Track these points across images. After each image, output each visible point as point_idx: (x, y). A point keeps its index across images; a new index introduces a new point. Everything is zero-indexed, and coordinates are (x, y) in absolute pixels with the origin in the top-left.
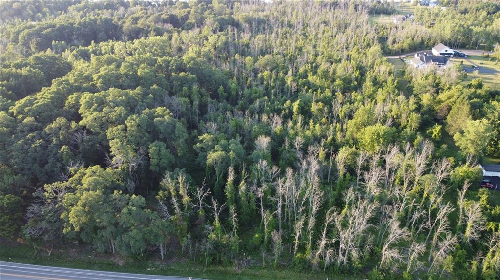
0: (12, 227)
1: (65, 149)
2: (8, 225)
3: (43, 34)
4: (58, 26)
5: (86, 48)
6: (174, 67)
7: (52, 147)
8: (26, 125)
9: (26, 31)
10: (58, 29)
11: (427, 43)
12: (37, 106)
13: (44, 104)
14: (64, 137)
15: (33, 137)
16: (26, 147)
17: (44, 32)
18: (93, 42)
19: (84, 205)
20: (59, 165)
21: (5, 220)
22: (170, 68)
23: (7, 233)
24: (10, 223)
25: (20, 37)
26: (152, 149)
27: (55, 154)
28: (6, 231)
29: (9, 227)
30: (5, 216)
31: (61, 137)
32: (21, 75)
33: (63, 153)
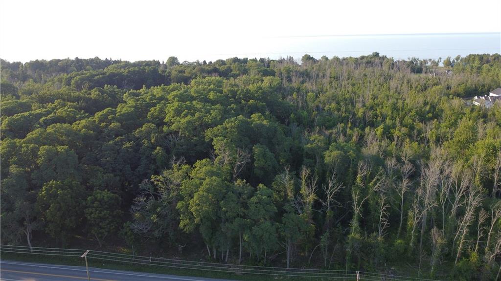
0: (112, 224)
1: (159, 150)
2: (107, 222)
3: (94, 80)
4: (107, 74)
5: (138, 91)
7: (143, 149)
8: (112, 130)
9: (78, 77)
12: (121, 115)
13: (127, 113)
14: (156, 140)
15: (122, 140)
16: (117, 147)
17: (96, 78)
18: (144, 86)
19: (208, 191)
20: (153, 167)
21: (105, 215)
23: (106, 231)
24: (110, 220)
25: (73, 82)
27: (147, 157)
28: (104, 228)
29: (108, 224)
30: (105, 211)
31: (152, 141)
33: (157, 154)
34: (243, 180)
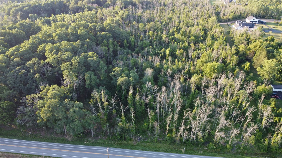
0: (9, 119)
1: (38, 75)
2: (6, 118)
3: (24, 10)
5: (49, 18)
6: (99, 29)
7: (30, 75)
8: (16, 62)
9: (14, 8)
10: (33, 7)
11: (243, 15)
12: (22, 51)
13: (25, 50)
14: (37, 69)
15: (20, 69)
16: (16, 74)
17: (25, 9)
18: (52, 14)
19: (49, 107)
20: (34, 84)
21: (5, 115)
22: (96, 30)
23: (6, 122)
24: (8, 117)
25: (11, 12)
26: (87, 76)
27: (32, 79)
28: (5, 121)
30: (5, 113)
31: (35, 69)
32: (12, 33)
33: (36, 78)
34: (68, 99)
